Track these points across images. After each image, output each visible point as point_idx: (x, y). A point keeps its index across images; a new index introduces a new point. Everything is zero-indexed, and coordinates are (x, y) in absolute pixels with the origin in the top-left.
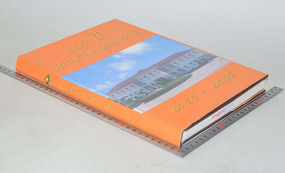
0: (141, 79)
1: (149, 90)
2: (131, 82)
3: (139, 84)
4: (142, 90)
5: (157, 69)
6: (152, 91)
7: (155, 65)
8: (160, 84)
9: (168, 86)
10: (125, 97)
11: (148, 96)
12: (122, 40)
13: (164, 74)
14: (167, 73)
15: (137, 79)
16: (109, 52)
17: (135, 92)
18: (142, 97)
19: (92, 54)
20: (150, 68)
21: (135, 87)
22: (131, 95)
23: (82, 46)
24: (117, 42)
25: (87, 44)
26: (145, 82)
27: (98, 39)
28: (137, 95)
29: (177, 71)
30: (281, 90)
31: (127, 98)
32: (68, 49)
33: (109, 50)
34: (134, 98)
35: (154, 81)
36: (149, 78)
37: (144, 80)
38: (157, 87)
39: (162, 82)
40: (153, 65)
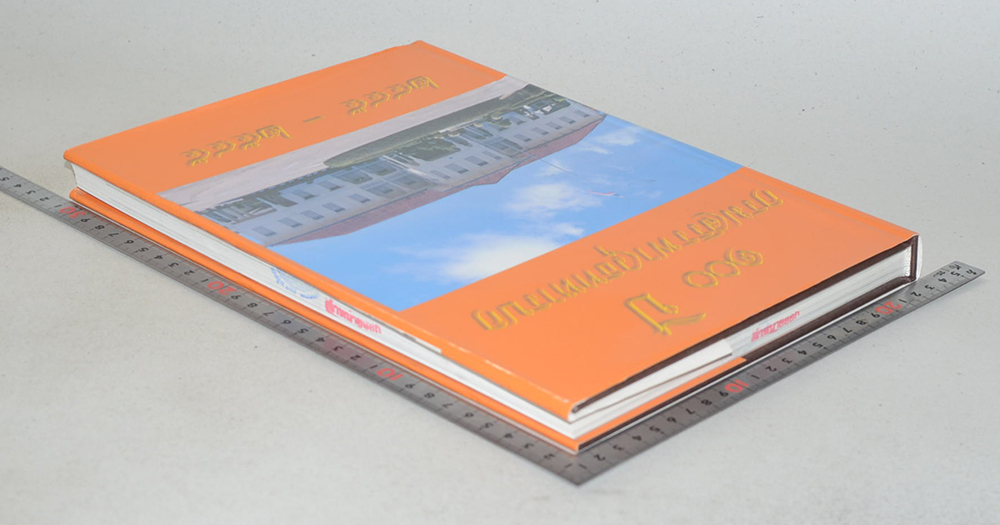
0: (498, 158)
1: (480, 129)
2: (529, 149)
3: (505, 145)
4: (501, 130)
5: (435, 184)
6: (473, 126)
7: (438, 196)
8: (439, 142)
9: (418, 138)
10: (551, 111)
11: (486, 115)
12: (548, 295)
13: (419, 169)
14: (405, 172)
15: (511, 157)
16: (600, 248)
17: (521, 125)
18: (505, 112)
19: (661, 242)
20: (459, 188)
21: (518, 136)
22: (535, 117)
23: (706, 273)
24: (571, 289)
25: (690, 282)
26: (487, 149)
27: (648, 301)
28: (518, 117)
29: (370, 175)
30: (975, 274)
31: (548, 109)
32: (756, 262)
33: (602, 252)
34: (526, 110)
35: (459, 150)
36: (471, 159)
37: (491, 155)
38: (451, 136)
39: (431, 149)
40: (447, 195)
